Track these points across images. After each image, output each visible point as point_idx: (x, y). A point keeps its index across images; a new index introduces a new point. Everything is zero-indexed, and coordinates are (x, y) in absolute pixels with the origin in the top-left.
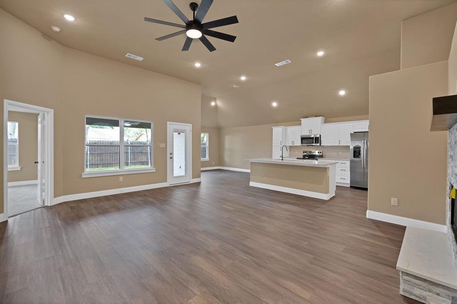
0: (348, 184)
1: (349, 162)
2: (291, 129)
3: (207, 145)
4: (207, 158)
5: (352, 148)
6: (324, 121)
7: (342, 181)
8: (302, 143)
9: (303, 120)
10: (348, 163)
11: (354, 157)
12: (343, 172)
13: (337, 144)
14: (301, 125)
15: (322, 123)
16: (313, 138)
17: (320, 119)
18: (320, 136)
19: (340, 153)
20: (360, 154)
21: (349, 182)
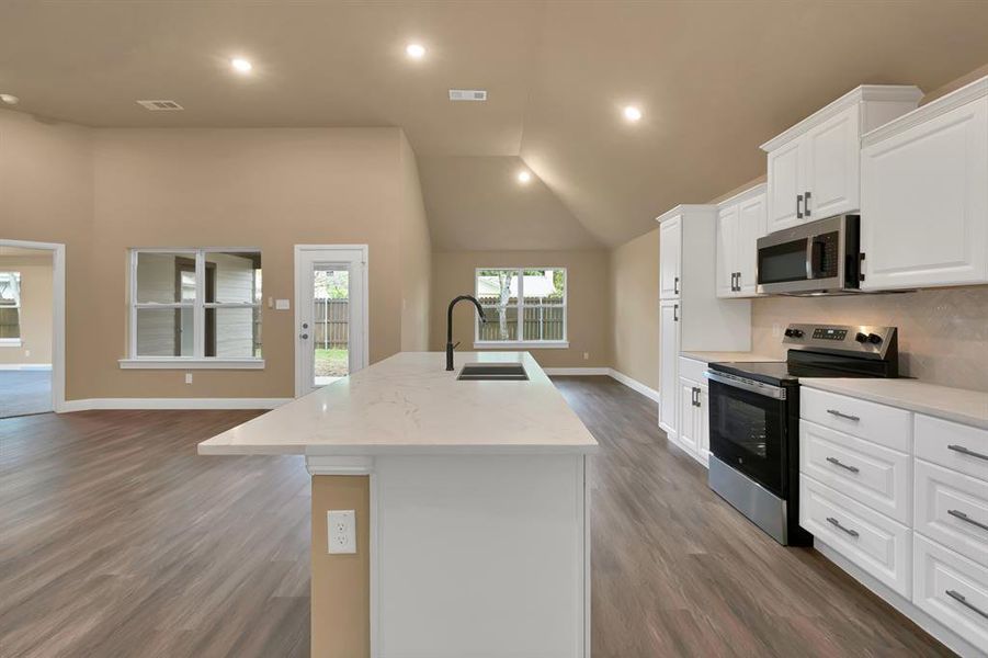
2: (729, 212)
4: (565, 340)
8: (761, 280)
16: (804, 244)
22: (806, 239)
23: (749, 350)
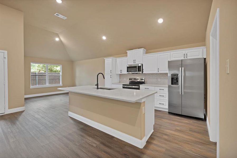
0: (166, 109)
1: (167, 88)
2: (119, 60)
3: (61, 73)
4: (61, 83)
5: (170, 75)
6: (146, 52)
7: (161, 106)
8: (127, 71)
9: (129, 52)
10: (166, 90)
11: (172, 84)
12: (162, 98)
13: (156, 72)
14: (127, 56)
15: (143, 54)
16: (136, 67)
17: (142, 50)
18: (142, 65)
19: (159, 80)
20: (177, 81)
21: (167, 107)
22: (137, 66)
23: (119, 82)
